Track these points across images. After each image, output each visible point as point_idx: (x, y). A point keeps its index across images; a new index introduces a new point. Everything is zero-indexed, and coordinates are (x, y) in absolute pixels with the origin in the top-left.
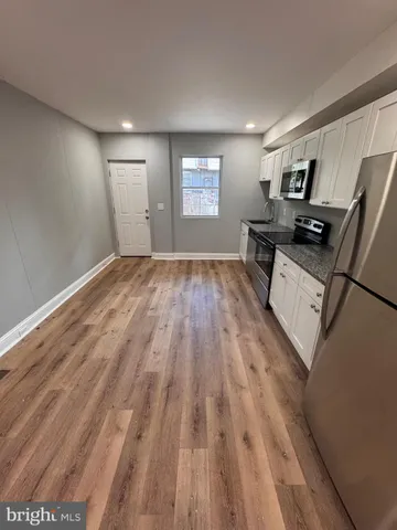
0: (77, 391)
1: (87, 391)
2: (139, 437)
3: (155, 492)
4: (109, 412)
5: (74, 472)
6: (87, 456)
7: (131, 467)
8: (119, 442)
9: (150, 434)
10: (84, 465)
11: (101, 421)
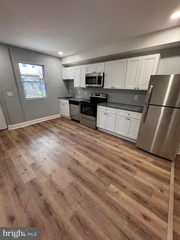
0: (83, 204)
1: (87, 198)
2: (124, 187)
3: (146, 190)
4: (107, 193)
5: (128, 218)
6: (124, 210)
7: (135, 194)
8: (123, 195)
9: (125, 183)
10: (126, 212)
11: (109, 198)
